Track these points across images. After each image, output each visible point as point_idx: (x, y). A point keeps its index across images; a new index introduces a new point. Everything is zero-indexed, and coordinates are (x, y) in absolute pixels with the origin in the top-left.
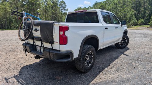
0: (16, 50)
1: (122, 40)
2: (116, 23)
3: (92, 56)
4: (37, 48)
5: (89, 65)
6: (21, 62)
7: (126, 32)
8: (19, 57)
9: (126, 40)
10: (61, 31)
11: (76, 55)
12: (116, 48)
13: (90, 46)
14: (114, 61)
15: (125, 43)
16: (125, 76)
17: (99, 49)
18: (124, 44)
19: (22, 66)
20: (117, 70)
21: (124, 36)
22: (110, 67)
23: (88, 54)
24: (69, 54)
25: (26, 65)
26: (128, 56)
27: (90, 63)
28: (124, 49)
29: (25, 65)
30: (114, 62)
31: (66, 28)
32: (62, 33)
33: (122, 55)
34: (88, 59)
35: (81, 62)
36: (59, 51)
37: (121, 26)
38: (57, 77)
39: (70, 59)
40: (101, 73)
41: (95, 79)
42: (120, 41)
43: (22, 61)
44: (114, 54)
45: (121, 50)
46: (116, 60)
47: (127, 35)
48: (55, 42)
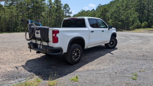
0: (23, 49)
1: (110, 42)
2: (104, 28)
3: (79, 52)
4: (38, 46)
5: (76, 59)
6: (27, 57)
7: (114, 35)
8: (25, 54)
9: (114, 41)
10: (54, 34)
11: (65, 50)
13: (77, 45)
14: (99, 57)
17: (86, 48)
18: (113, 45)
19: (27, 60)
20: (99, 63)
21: (111, 38)
22: (94, 61)
23: (75, 51)
24: (60, 50)
25: (30, 59)
26: (113, 54)
27: (77, 57)
30: (99, 58)
31: (58, 32)
32: (54, 35)
34: (76, 54)
35: (69, 56)
36: (53, 47)
37: (109, 29)
39: (60, 53)
40: (85, 65)
41: (80, 69)
42: (108, 42)
43: (28, 57)
46: (101, 57)
47: (116, 37)
48: (50, 41)
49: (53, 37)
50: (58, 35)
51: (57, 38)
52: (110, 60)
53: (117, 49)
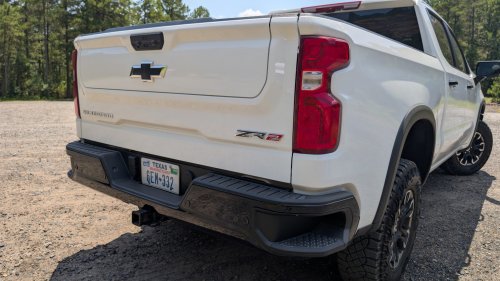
3: (411, 209)
4: (145, 170)
5: (397, 260)
6: (56, 231)
9: (480, 141)
10: (311, 68)
11: (366, 217)
15: (478, 153)
18: (475, 159)
19: (61, 254)
25: (80, 247)
27: (398, 246)
29: (74, 251)
36: (287, 188)
37: (475, 81)
39: (346, 234)
42: (468, 141)
43: (63, 224)
48: (261, 136)
49: (301, 96)
51: (335, 111)
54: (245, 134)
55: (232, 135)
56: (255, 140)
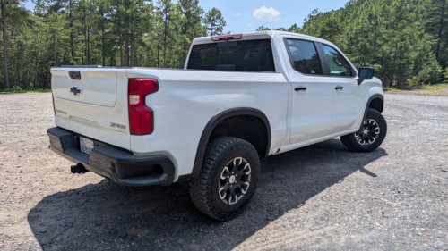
1: (363, 126)
2: (343, 75)
3: (247, 170)
4: (81, 143)
5: (233, 199)
6: (49, 182)
7: (376, 104)
9: (375, 126)
10: (134, 94)
11: (185, 165)
12: (344, 150)
13: (239, 140)
14: (324, 189)
15: (375, 135)
16: (343, 238)
17: (273, 150)
18: (372, 140)
20: (326, 218)
21: (368, 115)
22: (305, 207)
23: (231, 166)
24: (161, 164)
26: (374, 176)
27: (238, 191)
28: (368, 155)
30: (324, 193)
31: (152, 86)
32: (135, 99)
33: (358, 173)
34: (232, 179)
35: (205, 187)
36: (130, 152)
37: (359, 82)
38: (132, 231)
39: (163, 177)
40: (271, 225)
41: (247, 242)
42: (355, 128)
44: (333, 168)
45: (359, 157)
46: (332, 187)
47: (381, 110)
48: (119, 126)
49: (131, 108)
50: (152, 101)
51: (151, 113)
52: (370, 203)
53: (384, 153)
54: (113, 125)
55: (109, 126)
56: (117, 128)
